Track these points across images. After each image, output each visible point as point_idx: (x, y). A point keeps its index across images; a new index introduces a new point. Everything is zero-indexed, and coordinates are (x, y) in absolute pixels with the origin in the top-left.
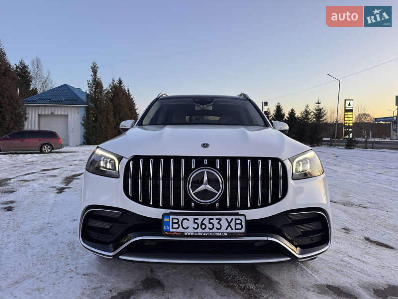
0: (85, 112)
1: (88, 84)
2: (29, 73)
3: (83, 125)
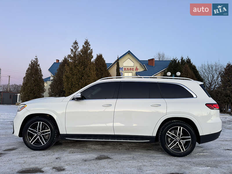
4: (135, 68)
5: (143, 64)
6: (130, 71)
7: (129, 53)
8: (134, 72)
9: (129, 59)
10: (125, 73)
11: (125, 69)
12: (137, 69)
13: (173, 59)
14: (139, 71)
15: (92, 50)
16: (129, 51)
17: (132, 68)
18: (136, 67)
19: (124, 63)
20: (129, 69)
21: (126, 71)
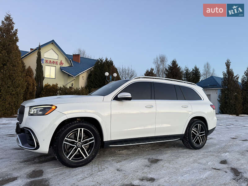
0: (221, 93)
1: (223, 74)
2: (199, 72)
3: (219, 101)
4: (59, 62)
5: (69, 59)
6: (52, 65)
7: (53, 42)
8: (58, 66)
9: (52, 50)
10: (46, 67)
11: (47, 61)
12: (61, 63)
13: (100, 59)
14: (64, 66)
15: (16, 30)
16: (53, 41)
17: (55, 61)
18: (61, 61)
19: (45, 54)
20: (52, 63)
21: (48, 64)
